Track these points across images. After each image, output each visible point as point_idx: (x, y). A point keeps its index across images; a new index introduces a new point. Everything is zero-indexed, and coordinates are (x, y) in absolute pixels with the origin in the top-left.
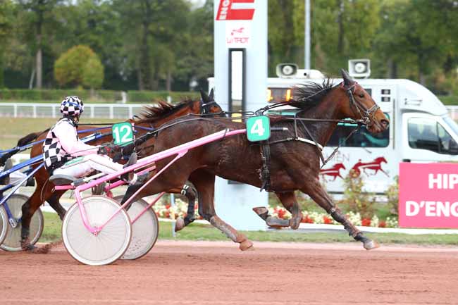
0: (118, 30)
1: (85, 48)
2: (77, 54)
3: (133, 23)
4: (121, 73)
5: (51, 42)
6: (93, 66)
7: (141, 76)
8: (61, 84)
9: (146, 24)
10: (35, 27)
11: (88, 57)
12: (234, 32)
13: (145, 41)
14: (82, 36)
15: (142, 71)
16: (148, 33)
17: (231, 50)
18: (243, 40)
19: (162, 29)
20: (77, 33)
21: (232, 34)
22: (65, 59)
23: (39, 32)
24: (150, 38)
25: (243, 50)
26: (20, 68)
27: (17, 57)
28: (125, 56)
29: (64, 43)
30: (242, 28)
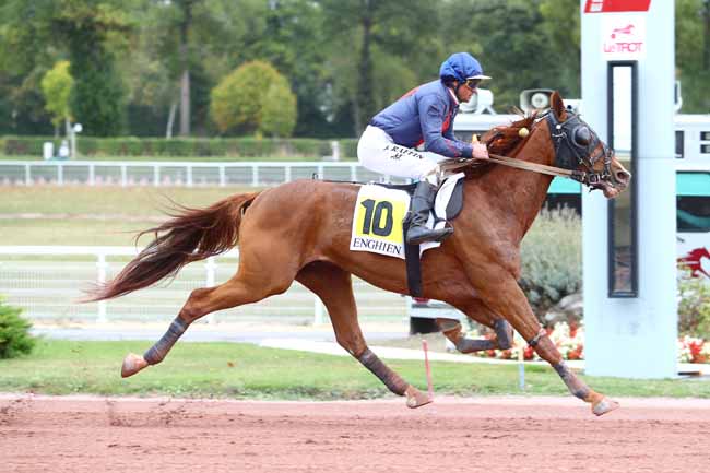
0: (319, 34)
1: (264, 66)
2: (250, 77)
3: (345, 21)
4: (323, 109)
5: (203, 57)
6: (279, 96)
8: (223, 129)
9: (367, 23)
10: (177, 30)
11: (269, 82)
12: (616, 33)
13: (365, 53)
14: (258, 44)
16: (369, 39)
17: (612, 65)
18: (632, 47)
19: (394, 32)
20: (249, 41)
21: (613, 36)
22: (230, 85)
23: (184, 41)
24: (374, 48)
25: (632, 64)
26: (149, 103)
27: (144, 84)
28: (330, 81)
29: (225, 58)
30: (631, 26)
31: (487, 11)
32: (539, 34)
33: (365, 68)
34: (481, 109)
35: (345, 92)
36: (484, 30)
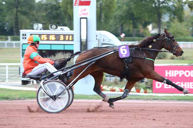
0: (5, 10)
3: (11, 7)
4: (6, 28)
7: (14, 30)
9: (17, 7)
13: (17, 15)
15: (16, 27)
16: (17, 11)
18: (86, 14)
19: (24, 10)
21: (81, 11)
24: (19, 14)
25: (86, 18)
28: (7, 21)
30: (86, 9)
31: (47, 5)
32: (60, 10)
33: (17, 19)
34: (39, 29)
35: (11, 24)
36: (46, 9)
